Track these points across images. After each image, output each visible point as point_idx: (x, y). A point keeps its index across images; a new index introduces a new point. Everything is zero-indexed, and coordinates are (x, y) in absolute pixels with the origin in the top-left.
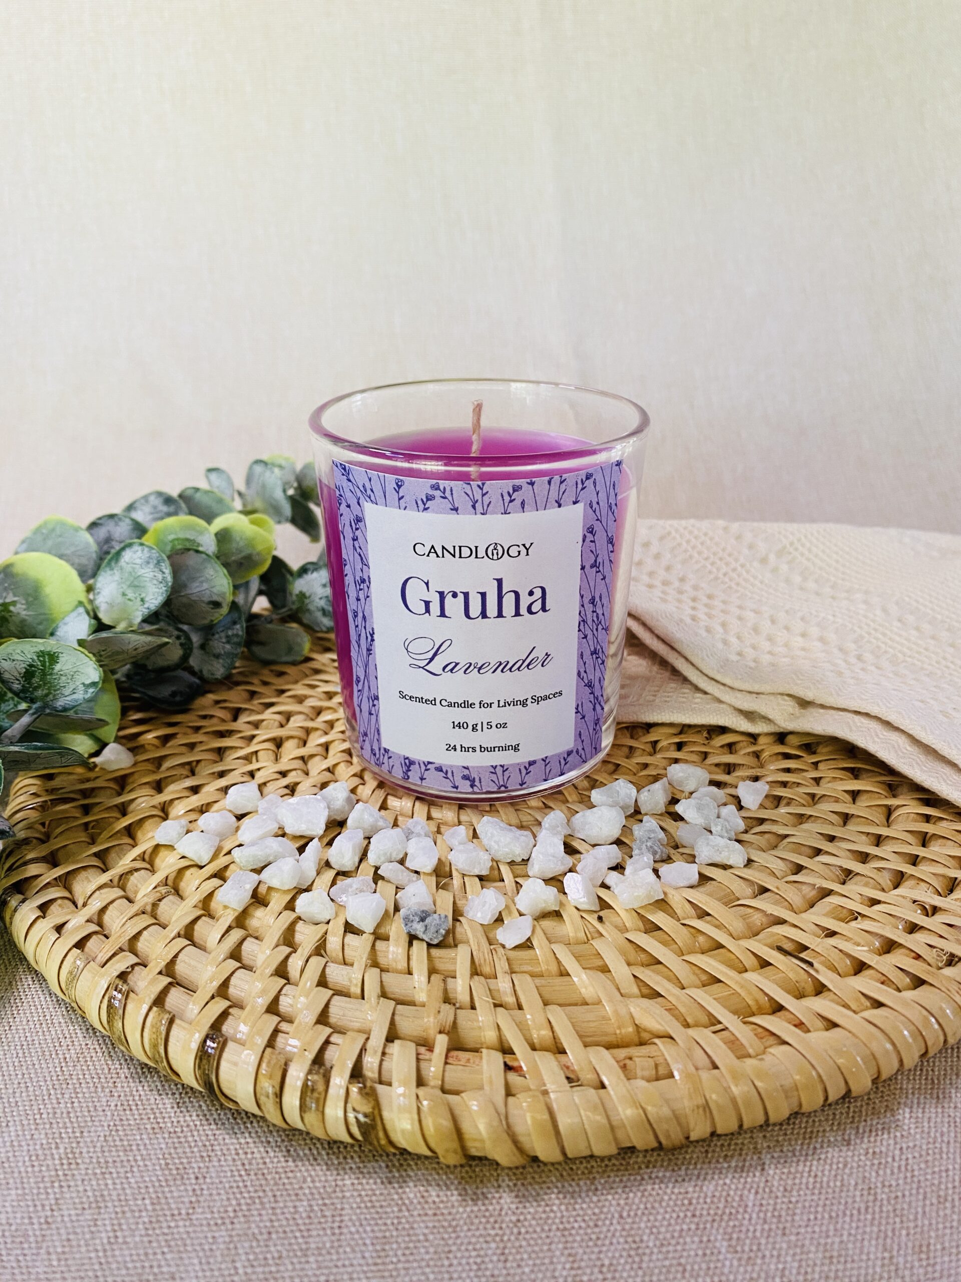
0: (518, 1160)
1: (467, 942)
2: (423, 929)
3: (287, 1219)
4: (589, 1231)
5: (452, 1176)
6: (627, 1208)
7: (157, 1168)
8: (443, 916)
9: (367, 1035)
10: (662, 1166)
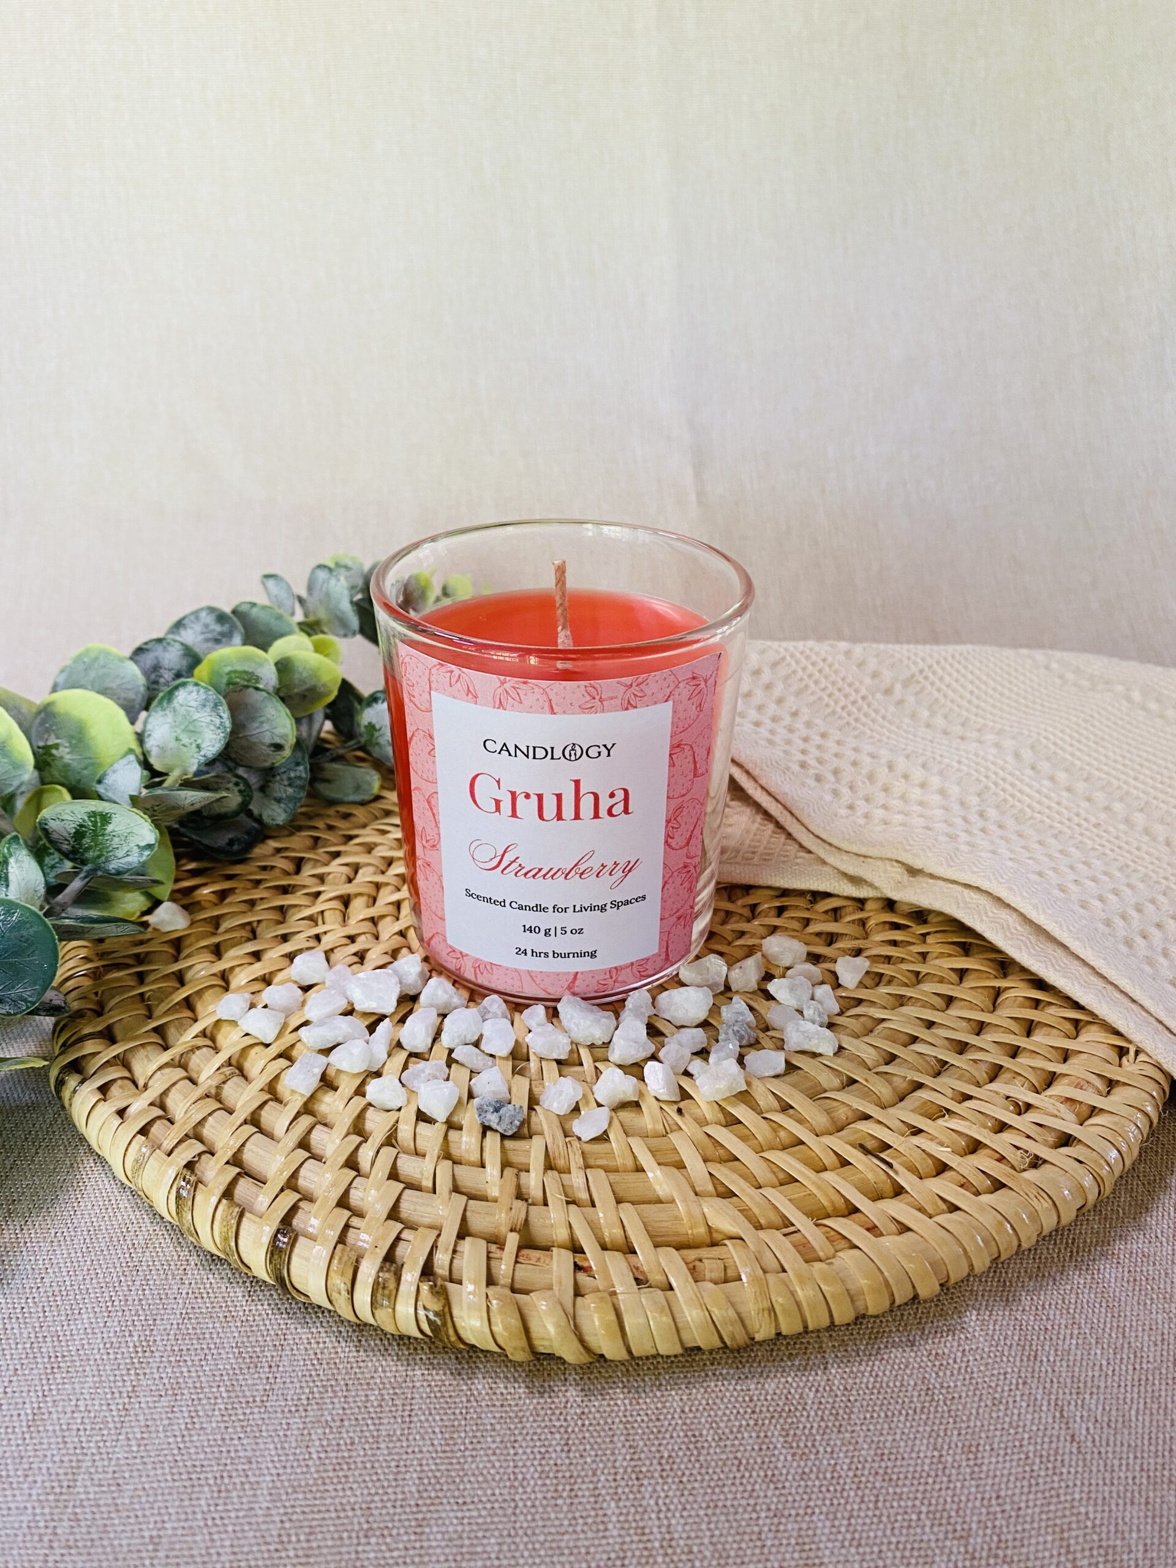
0: (585, 1358)
1: (541, 1134)
2: (497, 1120)
3: (359, 1407)
4: (651, 1424)
5: (520, 1369)
6: (689, 1403)
7: (231, 1356)
8: (517, 1106)
9: (439, 1229)
10: (726, 1363)
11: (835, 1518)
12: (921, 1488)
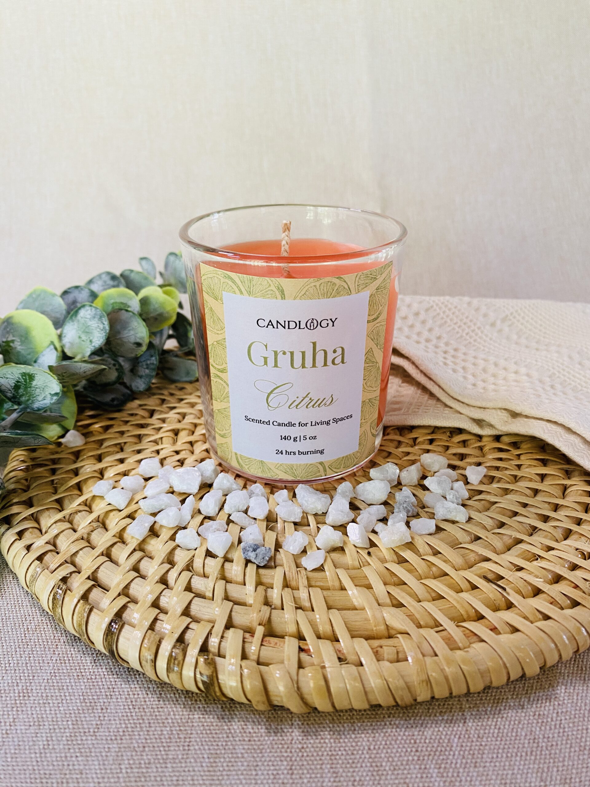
0: (304, 710)
1: (282, 565)
2: (254, 556)
3: (156, 739)
4: (348, 757)
5: (263, 716)
6: (374, 743)
7: (78, 701)
8: (267, 548)
9: (213, 622)
10: (399, 717)
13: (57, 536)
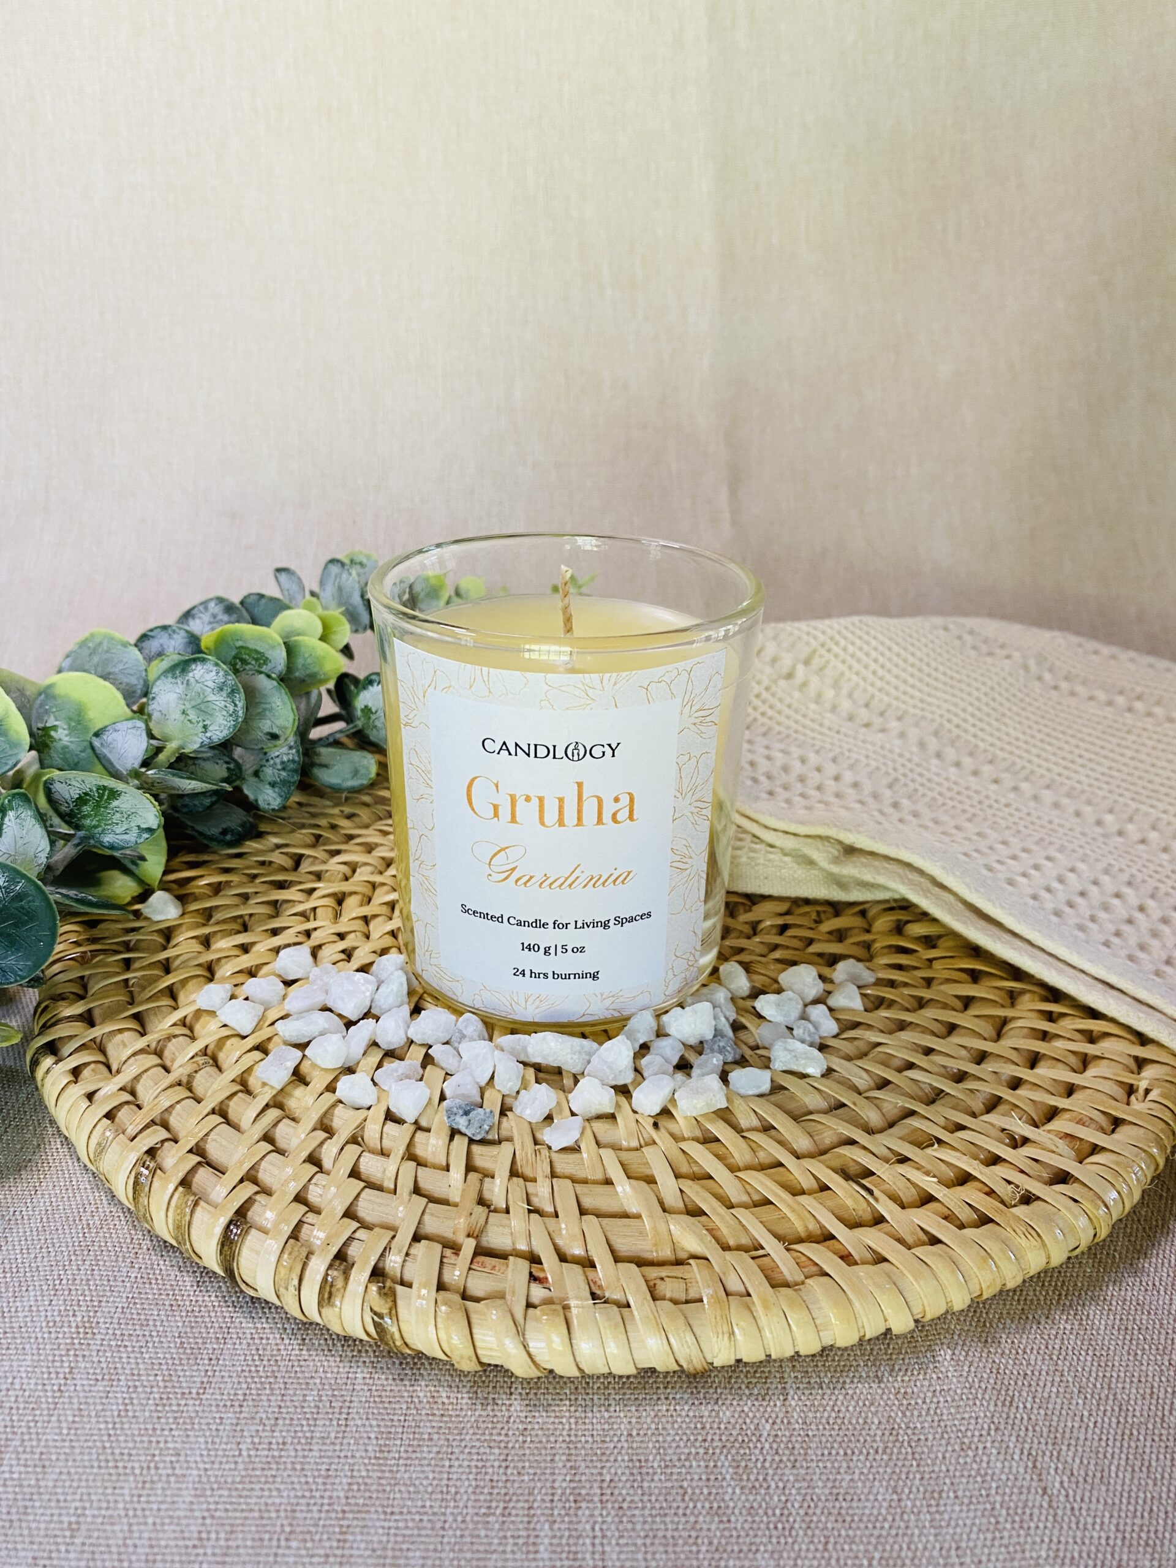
0: (533, 1372)
1: (511, 1140)
2: (466, 1123)
3: (296, 1407)
4: (595, 1446)
5: (465, 1380)
6: (638, 1427)
7: (172, 1345)
8: (488, 1111)
9: (394, 1229)
10: (681, 1387)
11: (781, 1557)
12: (876, 1533)
13: (137, 1078)
